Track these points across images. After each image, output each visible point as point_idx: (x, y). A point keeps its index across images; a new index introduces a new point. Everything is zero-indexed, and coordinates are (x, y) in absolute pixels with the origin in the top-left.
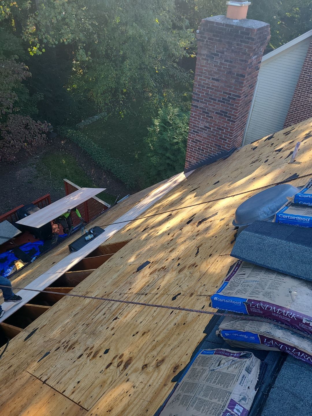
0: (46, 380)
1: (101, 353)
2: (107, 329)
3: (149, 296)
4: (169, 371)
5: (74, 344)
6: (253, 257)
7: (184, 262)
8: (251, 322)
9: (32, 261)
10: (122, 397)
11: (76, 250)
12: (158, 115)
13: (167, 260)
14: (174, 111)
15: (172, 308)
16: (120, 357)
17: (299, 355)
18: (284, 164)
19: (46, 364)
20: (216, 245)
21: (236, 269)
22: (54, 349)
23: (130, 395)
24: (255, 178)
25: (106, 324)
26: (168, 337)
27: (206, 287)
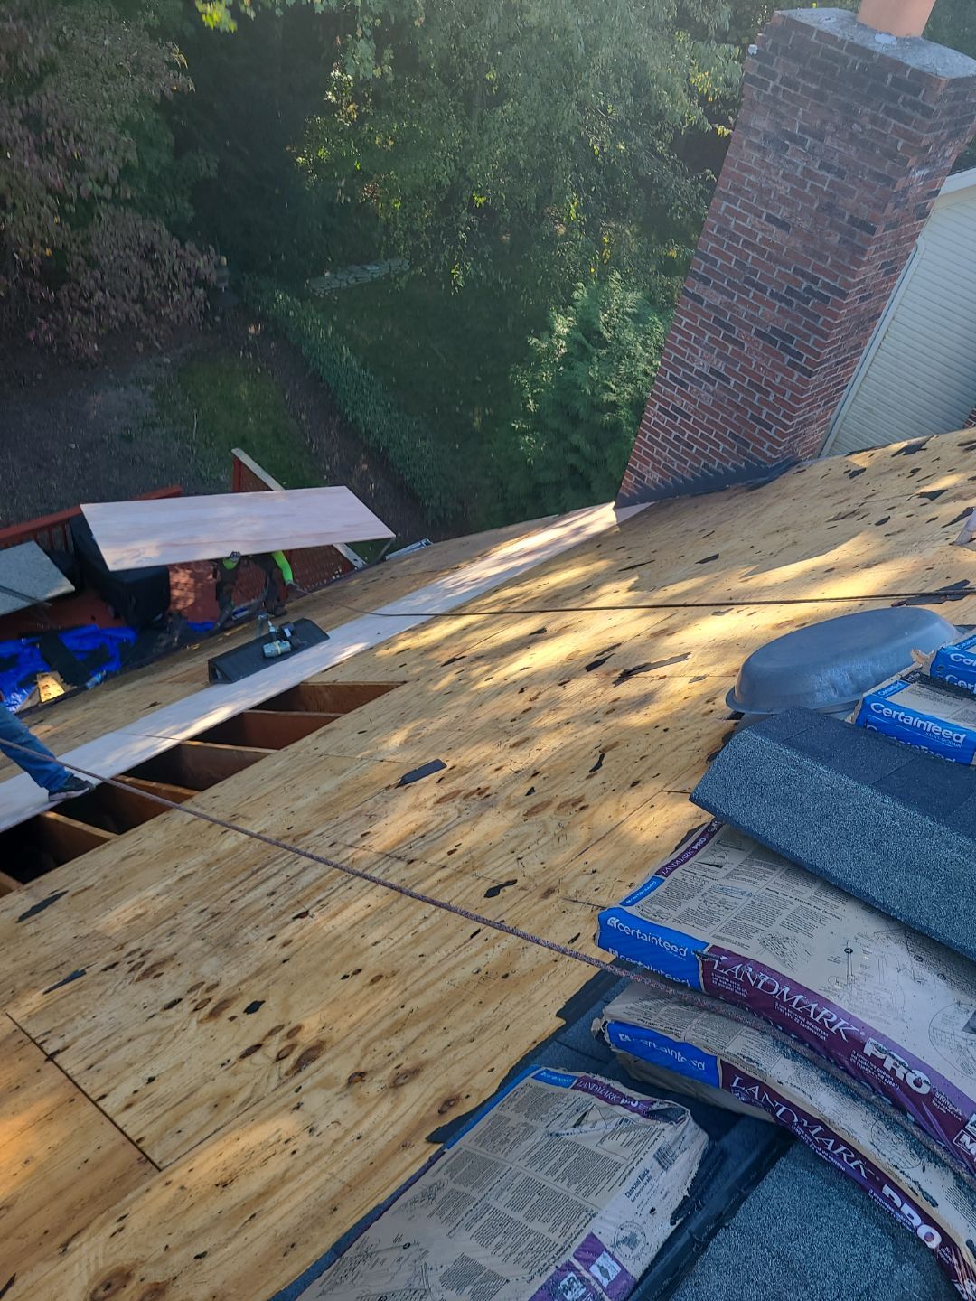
0: (58, 1052)
1: (237, 1009)
2: (270, 942)
3: (419, 868)
4: (426, 1108)
5: (163, 962)
6: (758, 817)
7: (549, 786)
8: (704, 1015)
9: (89, 684)
10: (269, 1152)
11: (228, 679)
12: (571, 302)
13: (497, 769)
14: (625, 298)
15: (478, 919)
16: (291, 1034)
17: (829, 1149)
18: (937, 544)
19: (69, 1004)
20: (658, 755)
21: (699, 844)
22: (101, 964)
23: (294, 1152)
24: (833, 569)
25: (271, 925)
26: (446, 1006)
27: (599, 878)
